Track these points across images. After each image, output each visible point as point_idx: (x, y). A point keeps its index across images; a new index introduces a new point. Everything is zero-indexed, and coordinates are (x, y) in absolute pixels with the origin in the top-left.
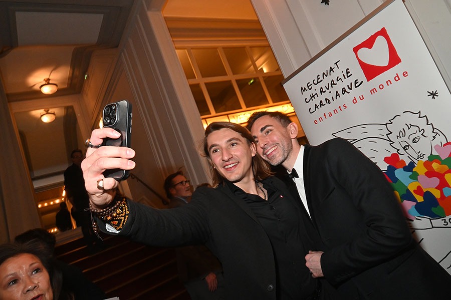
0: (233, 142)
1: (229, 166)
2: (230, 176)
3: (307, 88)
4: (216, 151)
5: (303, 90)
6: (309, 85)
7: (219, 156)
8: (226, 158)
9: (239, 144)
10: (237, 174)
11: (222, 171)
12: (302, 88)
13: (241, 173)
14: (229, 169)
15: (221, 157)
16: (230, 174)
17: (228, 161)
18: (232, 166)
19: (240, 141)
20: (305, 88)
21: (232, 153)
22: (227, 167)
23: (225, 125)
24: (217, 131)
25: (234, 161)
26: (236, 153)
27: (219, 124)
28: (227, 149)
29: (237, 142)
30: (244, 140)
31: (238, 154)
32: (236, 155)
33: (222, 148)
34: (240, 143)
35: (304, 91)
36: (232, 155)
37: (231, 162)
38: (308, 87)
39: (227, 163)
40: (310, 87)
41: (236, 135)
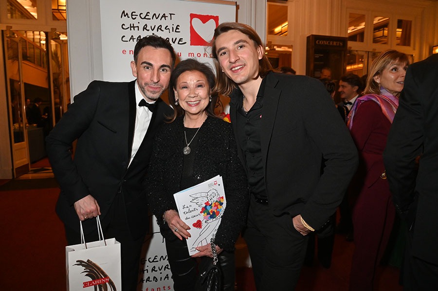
0: (240, 44)
1: (236, 68)
2: (236, 78)
3: (130, 15)
4: (225, 53)
5: (124, 14)
6: (133, 14)
7: (227, 59)
8: (233, 60)
9: (246, 47)
10: (243, 76)
11: (229, 73)
12: (124, 12)
13: (247, 76)
14: (235, 71)
15: (228, 60)
16: (236, 76)
17: (235, 62)
18: (238, 68)
19: (247, 43)
20: (127, 14)
21: (239, 55)
22: (233, 69)
23: (233, 27)
24: (224, 33)
25: (241, 64)
26: (242, 56)
27: (227, 25)
28: (234, 51)
29: (245, 44)
30: (251, 42)
31: (245, 56)
32: (242, 57)
33: (229, 51)
34: (247, 45)
35: (125, 16)
36: (238, 57)
37: (237, 64)
38: (132, 15)
39: (234, 65)
40: (134, 17)
41: (244, 37)
